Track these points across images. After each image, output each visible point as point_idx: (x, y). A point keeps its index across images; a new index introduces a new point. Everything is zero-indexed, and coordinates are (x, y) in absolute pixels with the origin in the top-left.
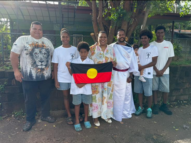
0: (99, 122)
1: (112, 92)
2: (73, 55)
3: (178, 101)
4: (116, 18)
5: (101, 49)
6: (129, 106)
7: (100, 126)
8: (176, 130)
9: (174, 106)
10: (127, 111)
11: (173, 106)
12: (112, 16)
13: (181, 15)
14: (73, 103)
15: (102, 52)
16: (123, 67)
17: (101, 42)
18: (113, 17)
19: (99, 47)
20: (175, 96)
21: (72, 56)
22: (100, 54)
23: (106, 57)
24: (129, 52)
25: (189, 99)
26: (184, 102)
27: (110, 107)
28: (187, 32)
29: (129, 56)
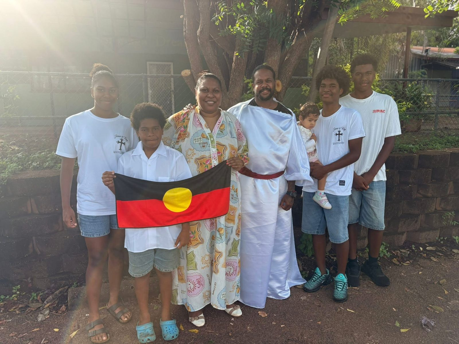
0: (202, 315)
1: (237, 234)
2: (122, 140)
3: (413, 246)
4: (247, 31)
5: (203, 122)
6: (283, 268)
7: (204, 326)
8: (401, 333)
9: (402, 259)
10: (279, 281)
11: (398, 261)
12: (237, 25)
13: (427, 14)
14: (129, 271)
15: (207, 131)
16: (268, 169)
17: (206, 104)
18: (239, 27)
19: (200, 117)
20: (405, 235)
21: (122, 143)
22: (203, 136)
23: (219, 144)
24: (284, 129)
25: (441, 240)
26: (427, 248)
27: (233, 277)
28: (445, 54)
29: (285, 139)
